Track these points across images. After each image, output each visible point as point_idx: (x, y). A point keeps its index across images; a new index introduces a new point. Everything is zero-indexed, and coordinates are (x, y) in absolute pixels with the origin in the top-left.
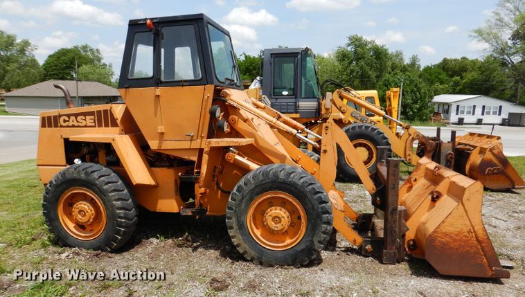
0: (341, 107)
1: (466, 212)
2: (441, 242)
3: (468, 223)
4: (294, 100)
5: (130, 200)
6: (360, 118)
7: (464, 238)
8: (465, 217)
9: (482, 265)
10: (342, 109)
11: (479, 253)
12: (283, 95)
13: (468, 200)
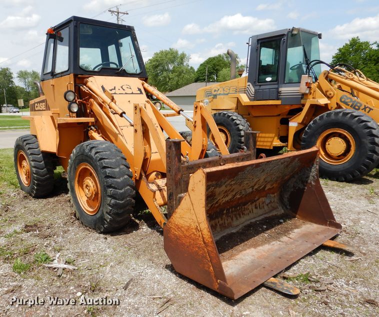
0: (327, 92)
1: (192, 204)
2: (174, 235)
3: (194, 218)
4: (276, 86)
5: (43, 162)
6: (351, 104)
7: (193, 235)
8: (192, 211)
9: (209, 273)
10: (328, 94)
11: (206, 257)
12: (267, 82)
13: (193, 190)
